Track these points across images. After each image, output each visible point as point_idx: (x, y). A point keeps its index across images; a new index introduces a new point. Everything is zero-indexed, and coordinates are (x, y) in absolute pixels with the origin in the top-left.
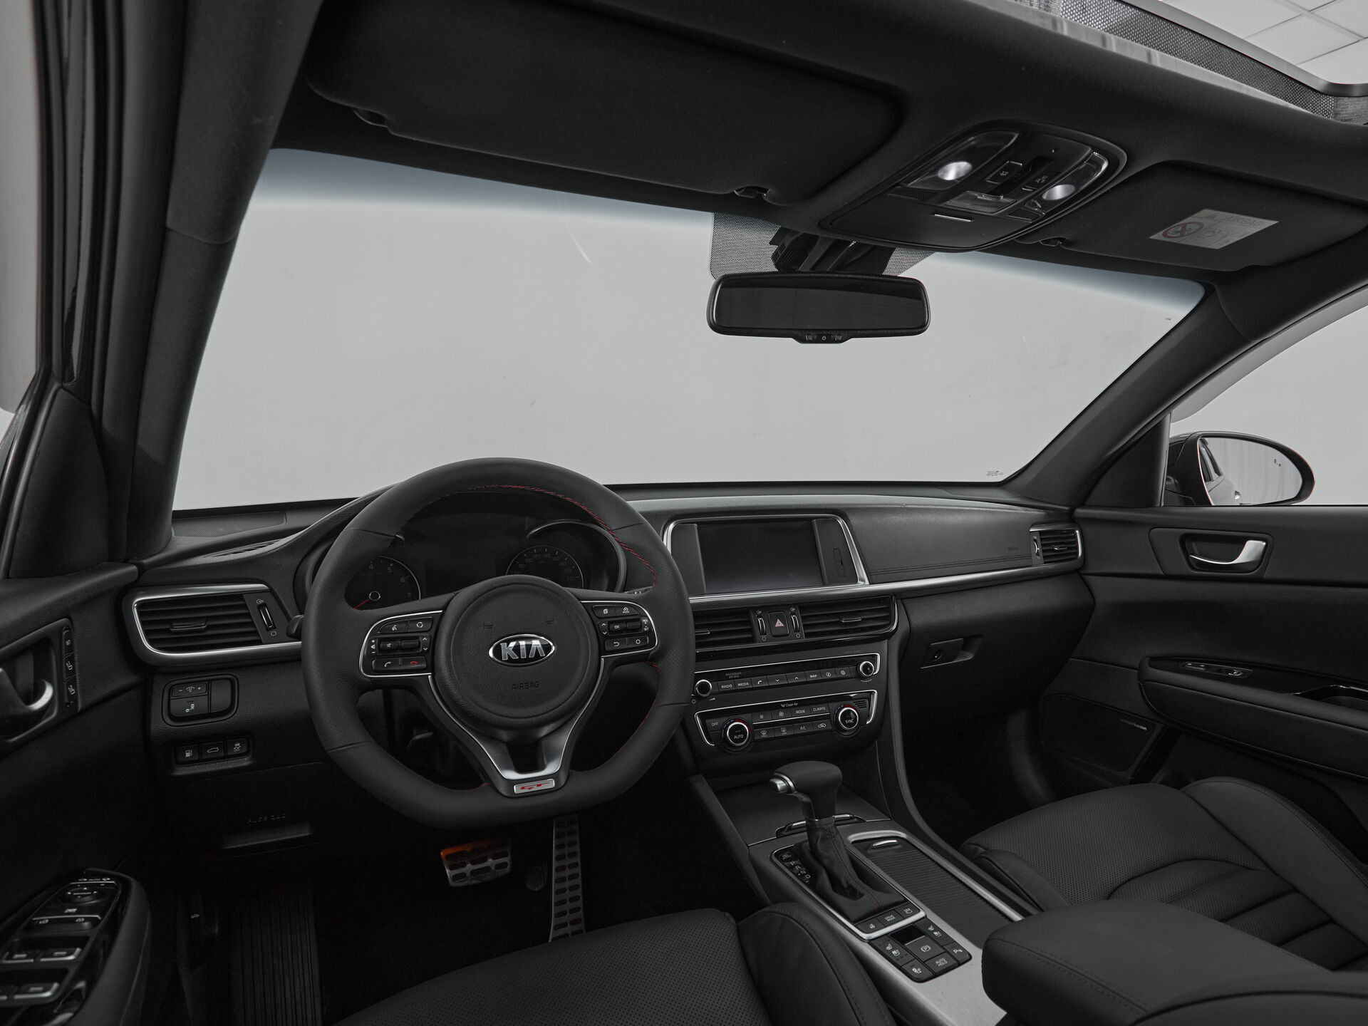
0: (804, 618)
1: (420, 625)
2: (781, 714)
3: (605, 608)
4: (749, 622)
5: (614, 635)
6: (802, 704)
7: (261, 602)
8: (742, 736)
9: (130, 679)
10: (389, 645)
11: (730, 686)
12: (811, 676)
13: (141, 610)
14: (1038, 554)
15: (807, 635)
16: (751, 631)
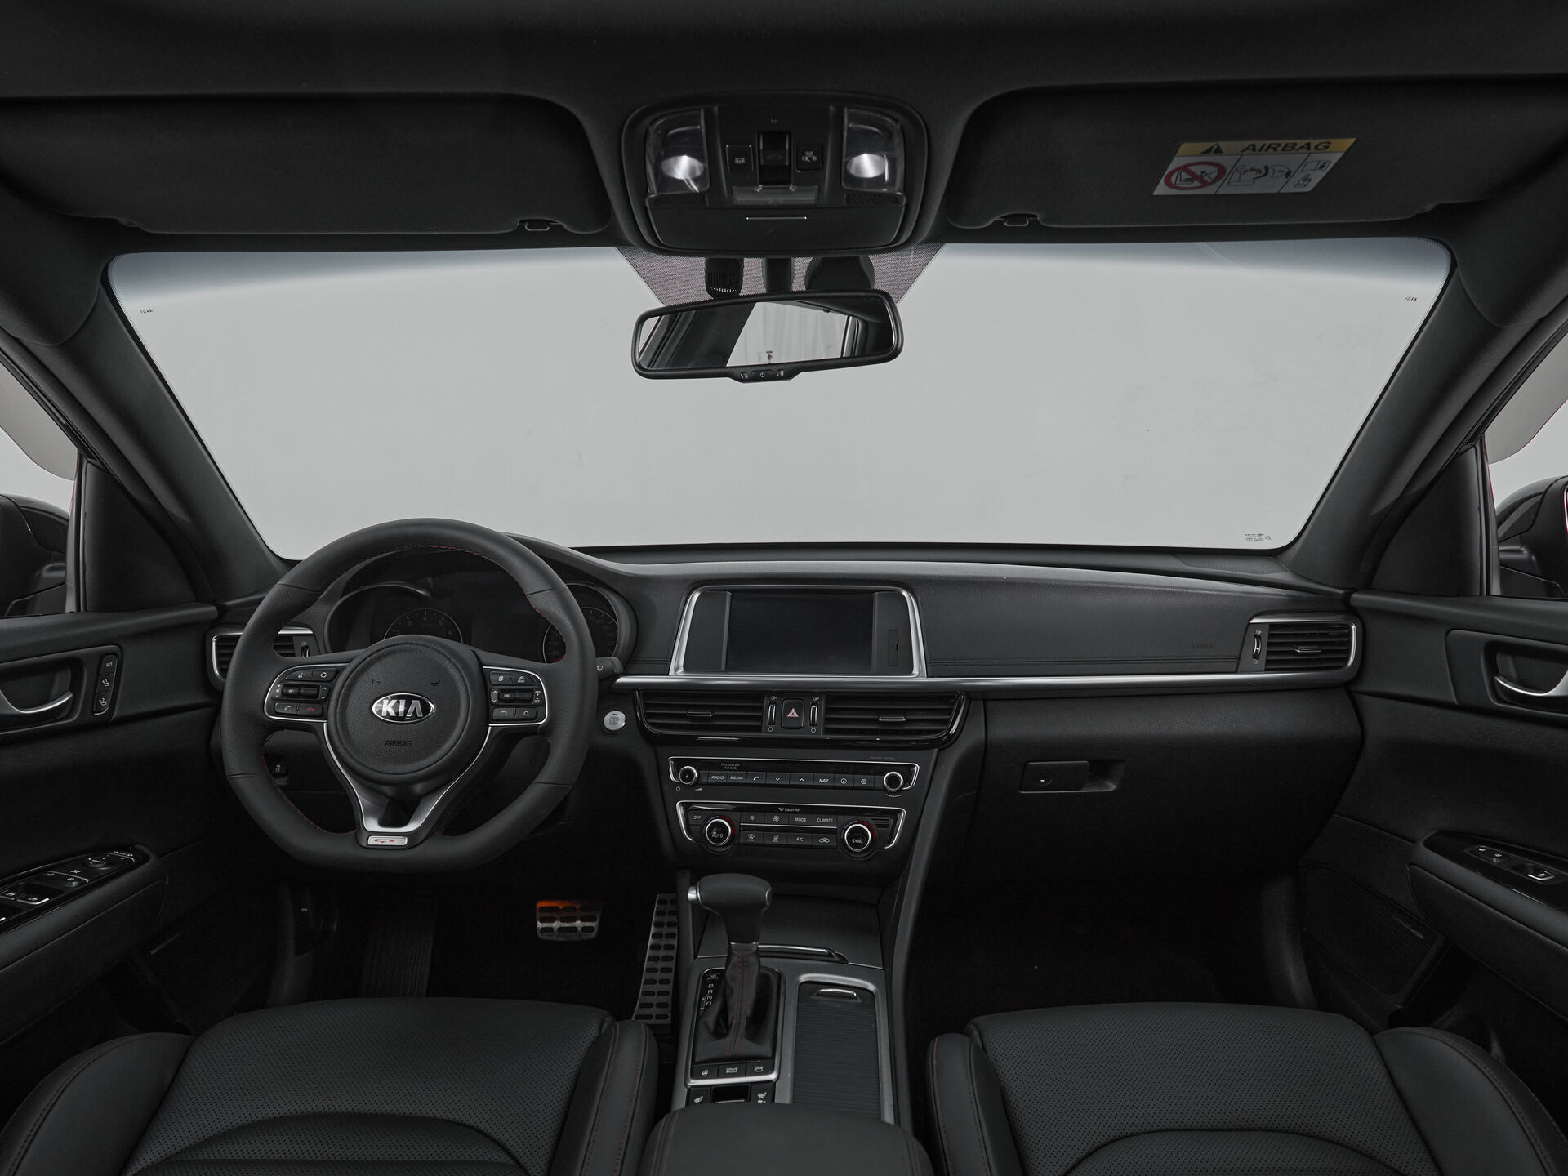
0: (828, 711)
1: (324, 675)
2: (776, 819)
3: (501, 674)
4: (760, 708)
5: (504, 703)
6: (804, 811)
7: (305, 644)
8: (721, 836)
9: (201, 699)
10: (291, 691)
11: (722, 778)
12: (821, 780)
13: (221, 644)
14: (1256, 657)
15: (827, 731)
16: (760, 718)
